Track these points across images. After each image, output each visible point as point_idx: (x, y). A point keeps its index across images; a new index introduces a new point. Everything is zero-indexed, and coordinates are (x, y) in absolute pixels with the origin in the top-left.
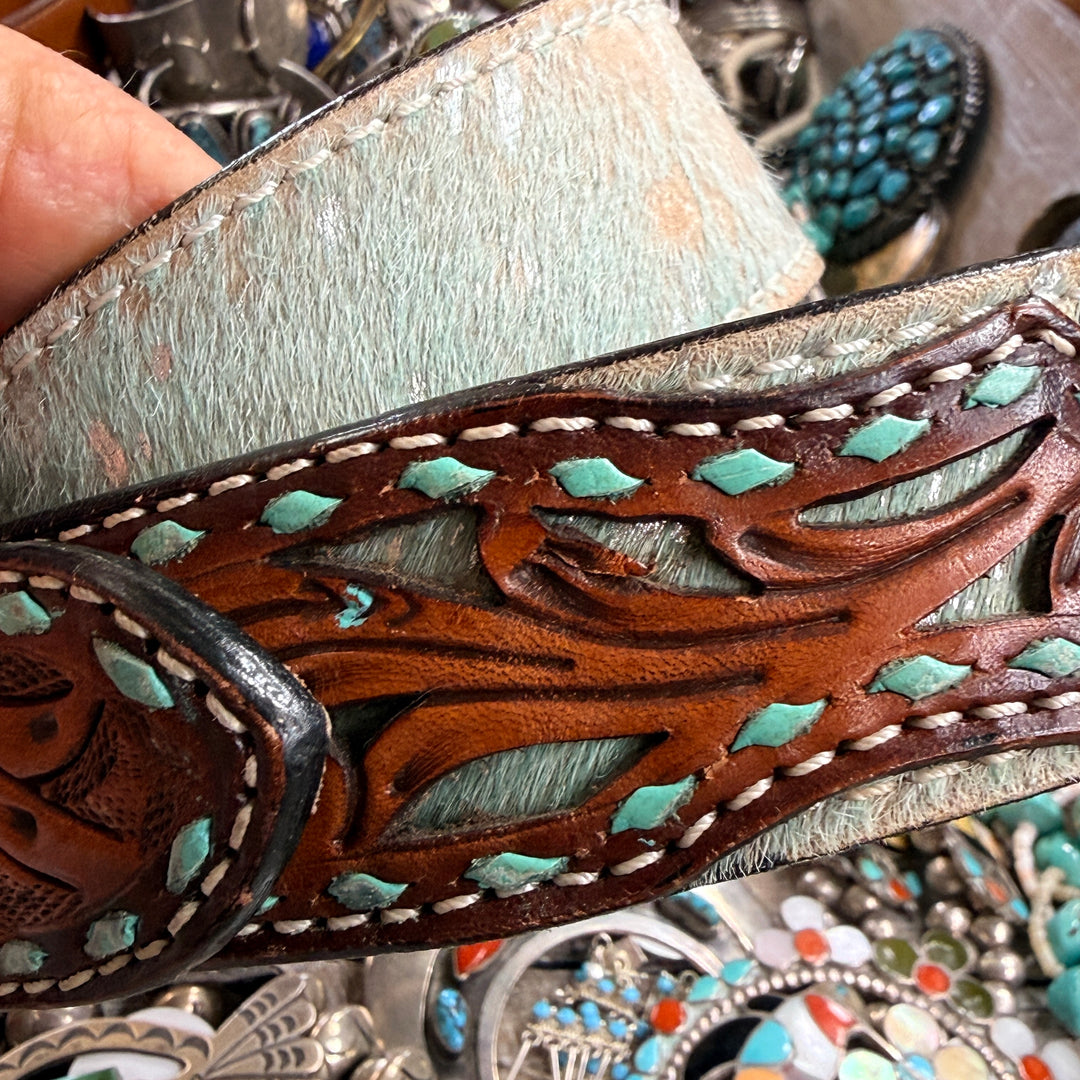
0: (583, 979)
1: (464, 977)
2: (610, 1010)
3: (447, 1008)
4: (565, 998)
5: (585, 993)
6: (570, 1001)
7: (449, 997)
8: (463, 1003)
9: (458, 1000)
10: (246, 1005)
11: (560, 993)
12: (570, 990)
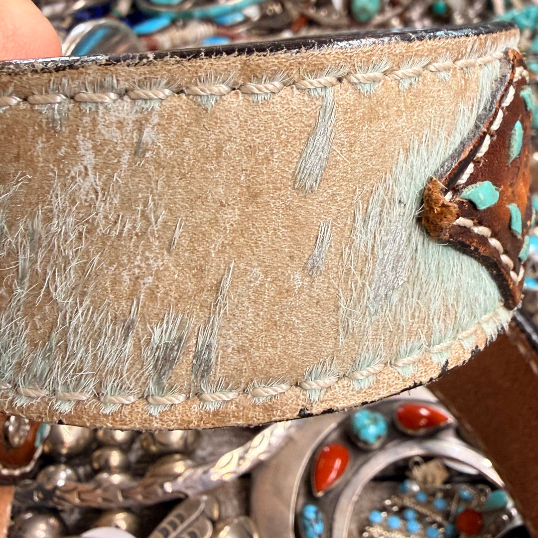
0: (404, 491)
1: (320, 494)
2: (426, 516)
3: (309, 520)
4: (392, 506)
5: (407, 502)
6: (395, 509)
7: (311, 512)
8: (321, 515)
9: (317, 513)
10: (164, 524)
11: (388, 502)
12: (396, 499)
